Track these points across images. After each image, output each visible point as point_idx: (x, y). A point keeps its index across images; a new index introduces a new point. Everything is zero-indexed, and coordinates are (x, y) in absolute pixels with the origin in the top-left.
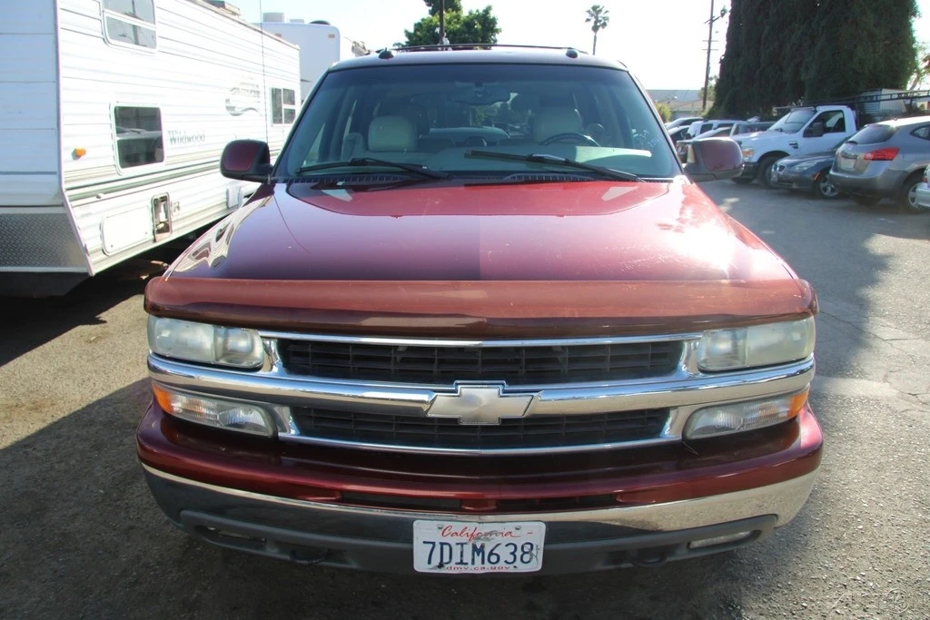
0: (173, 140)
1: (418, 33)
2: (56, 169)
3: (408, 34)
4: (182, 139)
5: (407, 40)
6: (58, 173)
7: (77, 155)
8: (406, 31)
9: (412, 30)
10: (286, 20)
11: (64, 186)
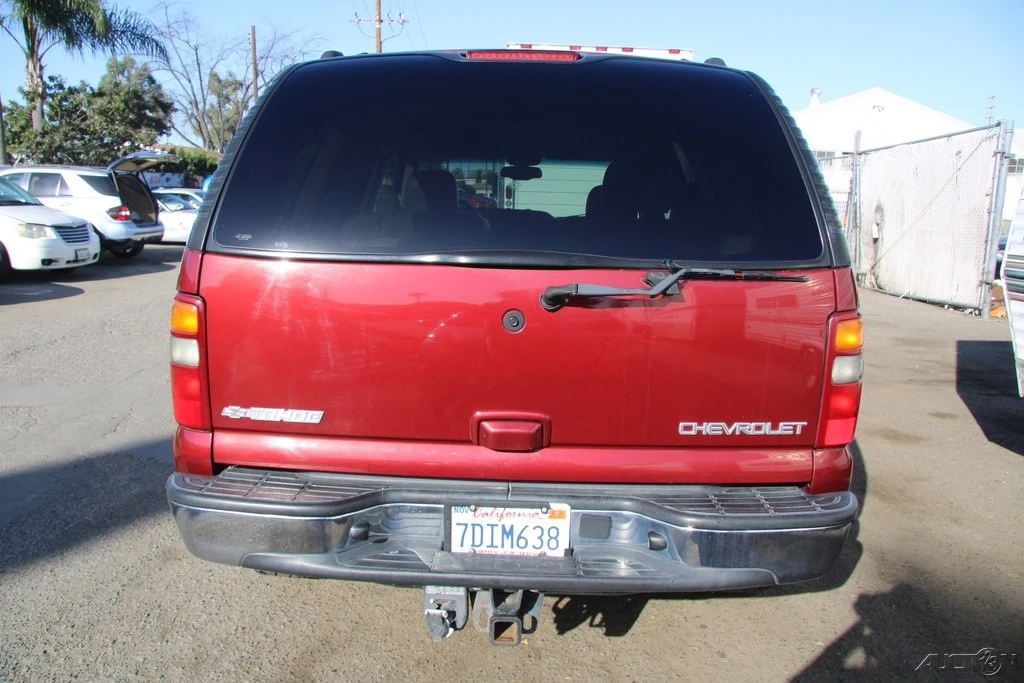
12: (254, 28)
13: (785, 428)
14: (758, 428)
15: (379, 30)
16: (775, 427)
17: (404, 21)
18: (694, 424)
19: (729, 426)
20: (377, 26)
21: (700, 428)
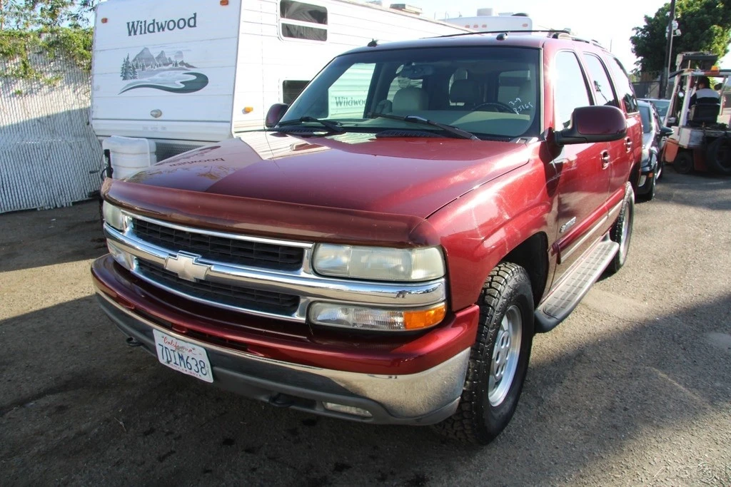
0: (339, 103)
1: (658, 18)
2: (229, 120)
3: (648, 19)
4: (348, 103)
5: (646, 24)
6: (230, 122)
7: (246, 111)
8: (646, 17)
9: (653, 16)
10: (494, 14)
11: (233, 130)
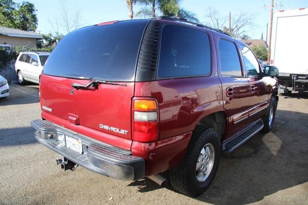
12: (230, 13)
13: (123, 132)
14: (116, 130)
15: (272, 9)
16: (120, 130)
17: (282, 5)
18: (102, 125)
19: (110, 127)
20: (272, 8)
21: (103, 127)
